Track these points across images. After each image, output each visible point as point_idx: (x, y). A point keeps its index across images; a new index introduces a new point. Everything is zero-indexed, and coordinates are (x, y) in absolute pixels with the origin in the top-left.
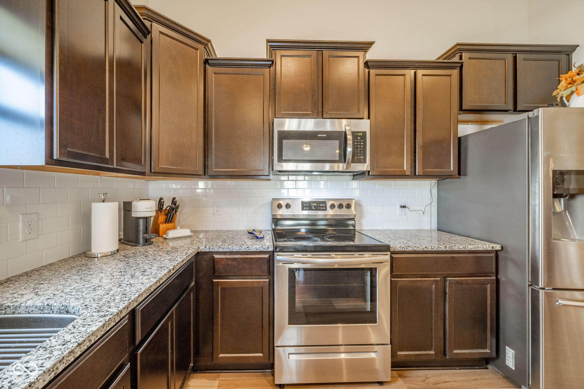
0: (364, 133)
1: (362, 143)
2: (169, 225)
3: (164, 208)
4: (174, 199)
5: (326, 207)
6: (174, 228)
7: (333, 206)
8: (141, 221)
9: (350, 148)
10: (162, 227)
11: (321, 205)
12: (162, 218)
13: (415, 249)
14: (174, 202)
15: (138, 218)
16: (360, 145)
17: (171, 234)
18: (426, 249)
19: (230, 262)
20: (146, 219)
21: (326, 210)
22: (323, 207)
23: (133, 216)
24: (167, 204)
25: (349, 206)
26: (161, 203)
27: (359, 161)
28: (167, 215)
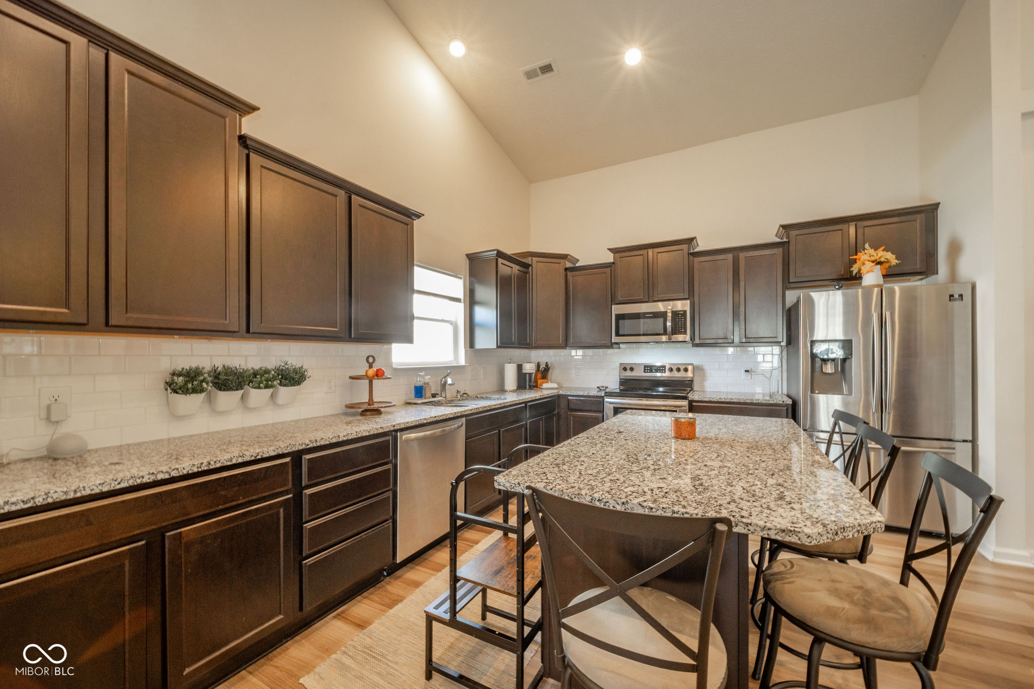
0: (685, 312)
1: (683, 320)
2: (544, 380)
3: (540, 369)
4: (547, 363)
5: (665, 370)
6: (548, 382)
7: (671, 370)
8: (527, 375)
9: (669, 322)
10: (539, 381)
11: (661, 368)
12: (539, 375)
13: (711, 399)
14: (547, 364)
15: (525, 374)
16: (681, 321)
17: (545, 386)
18: (720, 400)
19: (578, 402)
20: (530, 374)
21: (665, 372)
22: (662, 370)
23: (523, 372)
24: (543, 366)
25: (686, 370)
26: (538, 365)
27: (680, 333)
28: (542, 373)
